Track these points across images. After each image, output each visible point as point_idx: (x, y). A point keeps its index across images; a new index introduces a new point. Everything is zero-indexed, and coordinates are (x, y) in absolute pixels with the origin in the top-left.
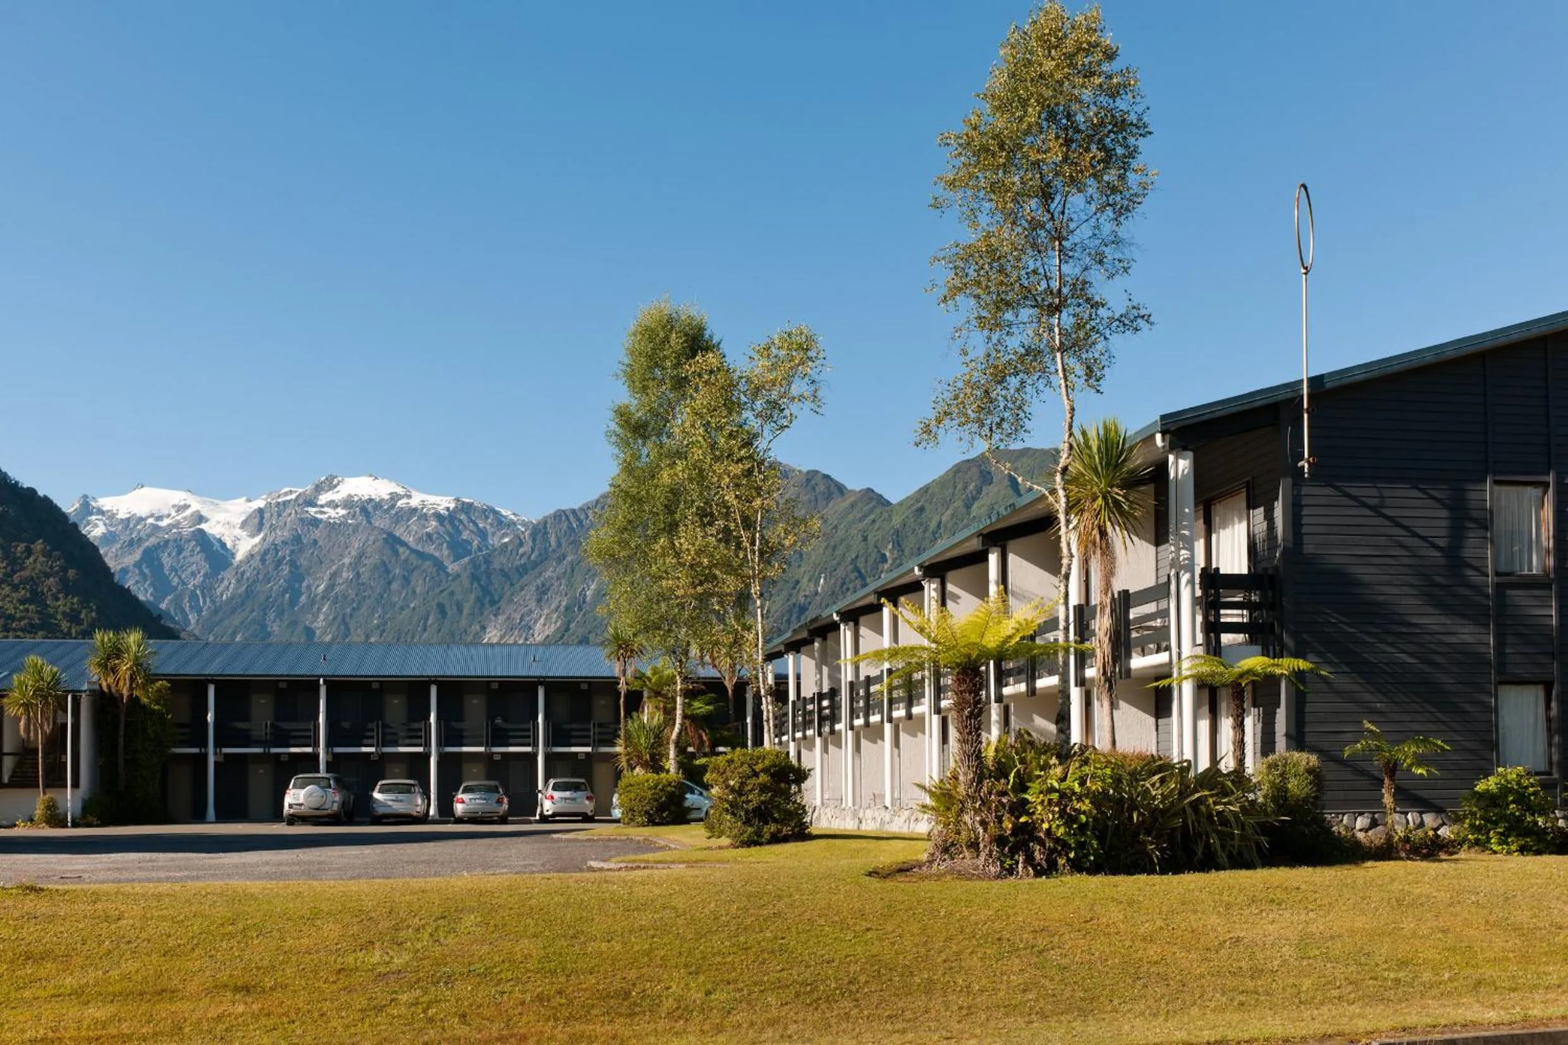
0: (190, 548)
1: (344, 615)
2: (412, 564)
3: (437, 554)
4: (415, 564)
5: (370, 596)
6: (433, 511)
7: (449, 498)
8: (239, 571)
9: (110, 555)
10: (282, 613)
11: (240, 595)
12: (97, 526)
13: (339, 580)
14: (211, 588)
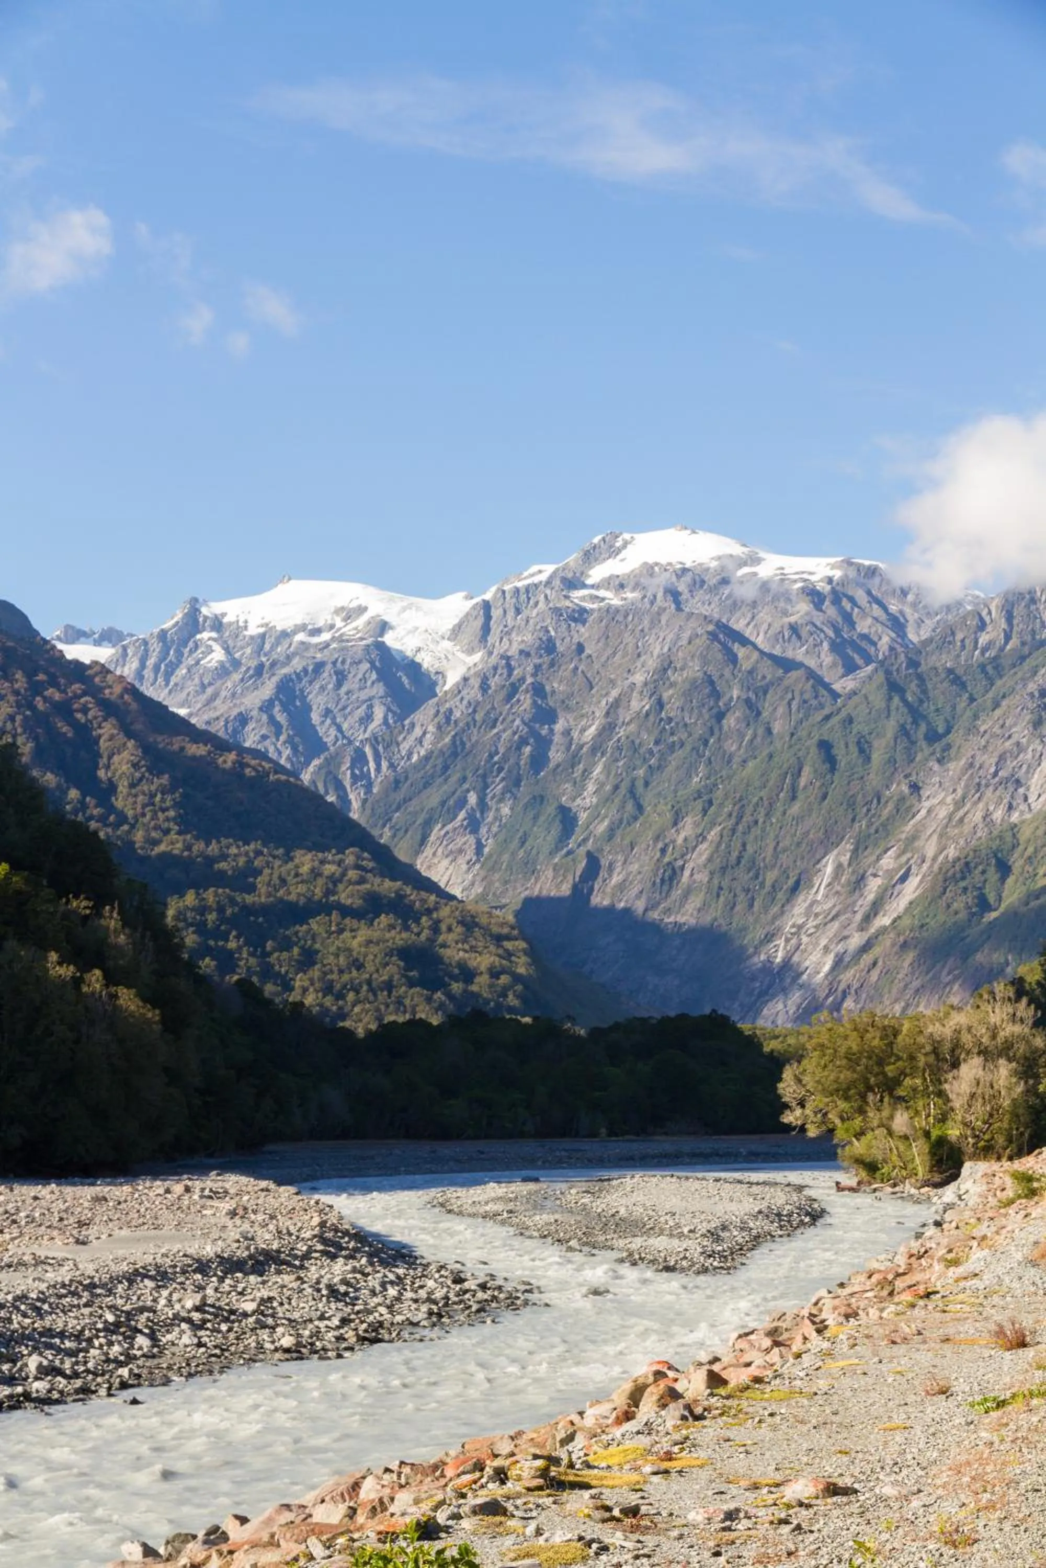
0: (360, 676)
1: (633, 781)
2: (764, 677)
3: (811, 663)
4: (769, 677)
5: (682, 745)
6: (800, 585)
7: (832, 560)
8: (442, 710)
9: (223, 694)
10: (517, 783)
11: (442, 752)
12: (210, 650)
13: (624, 715)
14: (392, 743)
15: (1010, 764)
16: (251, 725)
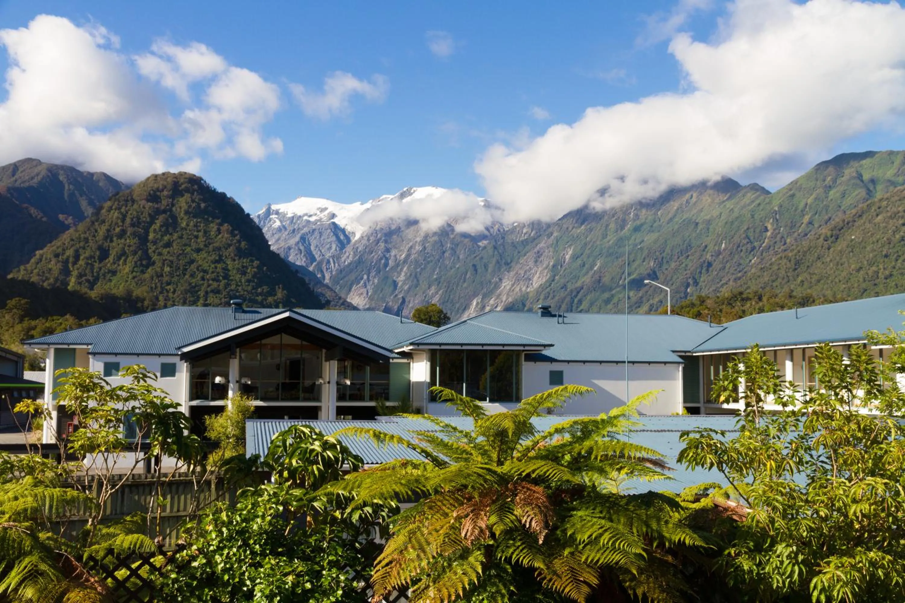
0: (327, 234)
1: (416, 273)
4: (459, 240)
5: (432, 261)
9: (282, 239)
10: (379, 272)
11: (355, 262)
12: (275, 222)
13: (414, 251)
14: (339, 257)
15: (528, 273)
16: (292, 251)
